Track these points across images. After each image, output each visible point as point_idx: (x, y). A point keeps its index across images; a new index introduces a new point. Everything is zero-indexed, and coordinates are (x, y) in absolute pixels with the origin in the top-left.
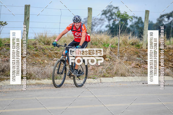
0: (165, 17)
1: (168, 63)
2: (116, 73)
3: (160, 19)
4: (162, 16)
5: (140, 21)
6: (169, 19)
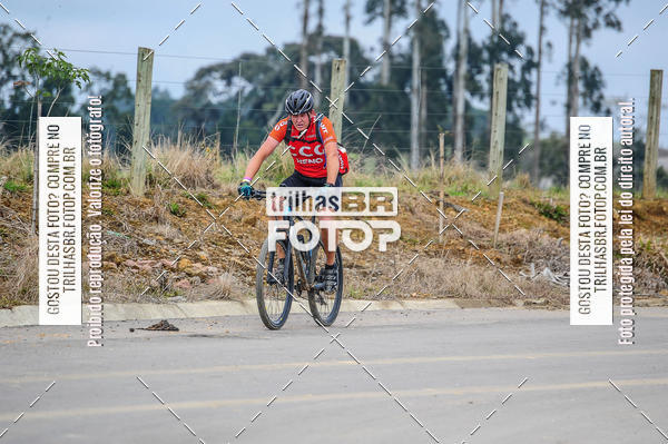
0: (217, 75)
1: (227, 251)
2: (24, 291)
3: (196, 83)
4: (204, 72)
5: (122, 89)
6: (229, 83)
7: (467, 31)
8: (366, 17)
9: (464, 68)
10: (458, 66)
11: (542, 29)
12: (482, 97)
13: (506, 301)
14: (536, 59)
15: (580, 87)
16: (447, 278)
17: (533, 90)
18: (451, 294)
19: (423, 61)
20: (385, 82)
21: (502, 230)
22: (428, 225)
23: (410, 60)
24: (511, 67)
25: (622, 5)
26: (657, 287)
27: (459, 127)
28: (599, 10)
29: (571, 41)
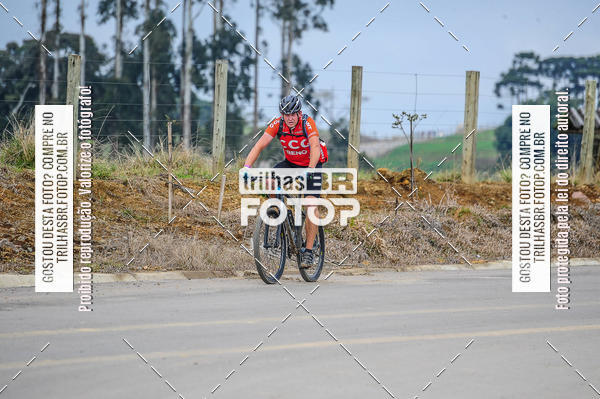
7: (192, 30)
8: (100, 17)
9: (190, 63)
10: (184, 62)
11: (258, 30)
12: (206, 90)
13: (228, 273)
14: (253, 56)
15: (293, 80)
16: (176, 252)
17: (252, 84)
18: (179, 267)
19: (152, 57)
20: (119, 75)
21: (224, 209)
22: (158, 205)
23: (141, 55)
24: (231, 64)
25: (327, 7)
26: (360, 258)
27: (187, 117)
28: (307, 13)
29: (283, 41)
